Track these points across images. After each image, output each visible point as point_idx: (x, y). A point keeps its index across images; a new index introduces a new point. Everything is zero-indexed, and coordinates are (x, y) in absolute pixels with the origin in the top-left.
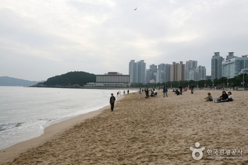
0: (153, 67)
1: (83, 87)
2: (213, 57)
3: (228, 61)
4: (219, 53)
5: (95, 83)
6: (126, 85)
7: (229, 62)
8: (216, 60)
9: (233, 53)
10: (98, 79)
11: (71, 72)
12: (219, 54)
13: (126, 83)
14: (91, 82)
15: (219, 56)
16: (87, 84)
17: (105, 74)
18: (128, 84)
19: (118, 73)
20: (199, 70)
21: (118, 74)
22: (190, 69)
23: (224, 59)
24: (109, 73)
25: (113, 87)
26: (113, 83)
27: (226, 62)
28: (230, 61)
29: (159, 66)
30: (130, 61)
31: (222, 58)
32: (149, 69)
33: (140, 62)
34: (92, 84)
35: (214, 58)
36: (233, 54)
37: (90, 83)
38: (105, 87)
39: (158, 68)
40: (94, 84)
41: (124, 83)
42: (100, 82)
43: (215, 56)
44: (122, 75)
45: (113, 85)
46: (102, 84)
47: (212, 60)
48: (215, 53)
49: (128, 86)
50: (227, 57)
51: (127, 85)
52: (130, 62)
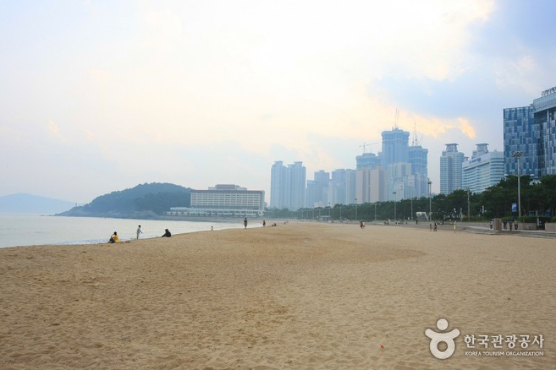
0: (321, 175)
1: (161, 217)
2: (444, 153)
3: (475, 161)
4: (456, 145)
5: (188, 209)
6: (254, 212)
7: (477, 162)
8: (450, 160)
9: (486, 145)
10: (194, 200)
11: (146, 184)
12: (456, 148)
13: (254, 209)
14: (180, 206)
15: (457, 151)
16: (169, 210)
17: (209, 188)
18: (259, 211)
19: (237, 186)
20: (413, 181)
21: (238, 190)
22: (395, 180)
23: (467, 158)
24: (218, 186)
25: (227, 216)
26: (226, 207)
27: (472, 164)
28: (479, 160)
29: (333, 173)
30: (274, 163)
31: (462, 155)
32: (313, 179)
33: (293, 166)
34: (180, 211)
35: (446, 157)
36: (487, 148)
37: (176, 208)
38: (210, 215)
39: (331, 178)
40: (186, 211)
41: (249, 208)
42: (198, 207)
43: (448, 151)
44: (245, 192)
45: (226, 212)
46: (202, 211)
47: (442, 159)
48: (448, 145)
49: (257, 215)
50: (474, 153)
51: (257, 212)
52: (274, 166)
